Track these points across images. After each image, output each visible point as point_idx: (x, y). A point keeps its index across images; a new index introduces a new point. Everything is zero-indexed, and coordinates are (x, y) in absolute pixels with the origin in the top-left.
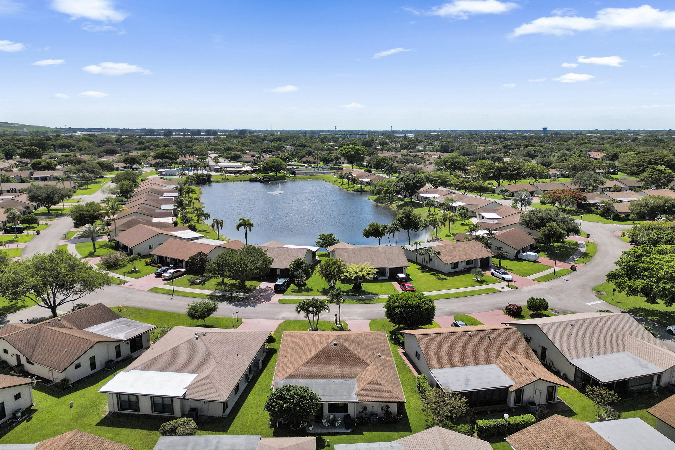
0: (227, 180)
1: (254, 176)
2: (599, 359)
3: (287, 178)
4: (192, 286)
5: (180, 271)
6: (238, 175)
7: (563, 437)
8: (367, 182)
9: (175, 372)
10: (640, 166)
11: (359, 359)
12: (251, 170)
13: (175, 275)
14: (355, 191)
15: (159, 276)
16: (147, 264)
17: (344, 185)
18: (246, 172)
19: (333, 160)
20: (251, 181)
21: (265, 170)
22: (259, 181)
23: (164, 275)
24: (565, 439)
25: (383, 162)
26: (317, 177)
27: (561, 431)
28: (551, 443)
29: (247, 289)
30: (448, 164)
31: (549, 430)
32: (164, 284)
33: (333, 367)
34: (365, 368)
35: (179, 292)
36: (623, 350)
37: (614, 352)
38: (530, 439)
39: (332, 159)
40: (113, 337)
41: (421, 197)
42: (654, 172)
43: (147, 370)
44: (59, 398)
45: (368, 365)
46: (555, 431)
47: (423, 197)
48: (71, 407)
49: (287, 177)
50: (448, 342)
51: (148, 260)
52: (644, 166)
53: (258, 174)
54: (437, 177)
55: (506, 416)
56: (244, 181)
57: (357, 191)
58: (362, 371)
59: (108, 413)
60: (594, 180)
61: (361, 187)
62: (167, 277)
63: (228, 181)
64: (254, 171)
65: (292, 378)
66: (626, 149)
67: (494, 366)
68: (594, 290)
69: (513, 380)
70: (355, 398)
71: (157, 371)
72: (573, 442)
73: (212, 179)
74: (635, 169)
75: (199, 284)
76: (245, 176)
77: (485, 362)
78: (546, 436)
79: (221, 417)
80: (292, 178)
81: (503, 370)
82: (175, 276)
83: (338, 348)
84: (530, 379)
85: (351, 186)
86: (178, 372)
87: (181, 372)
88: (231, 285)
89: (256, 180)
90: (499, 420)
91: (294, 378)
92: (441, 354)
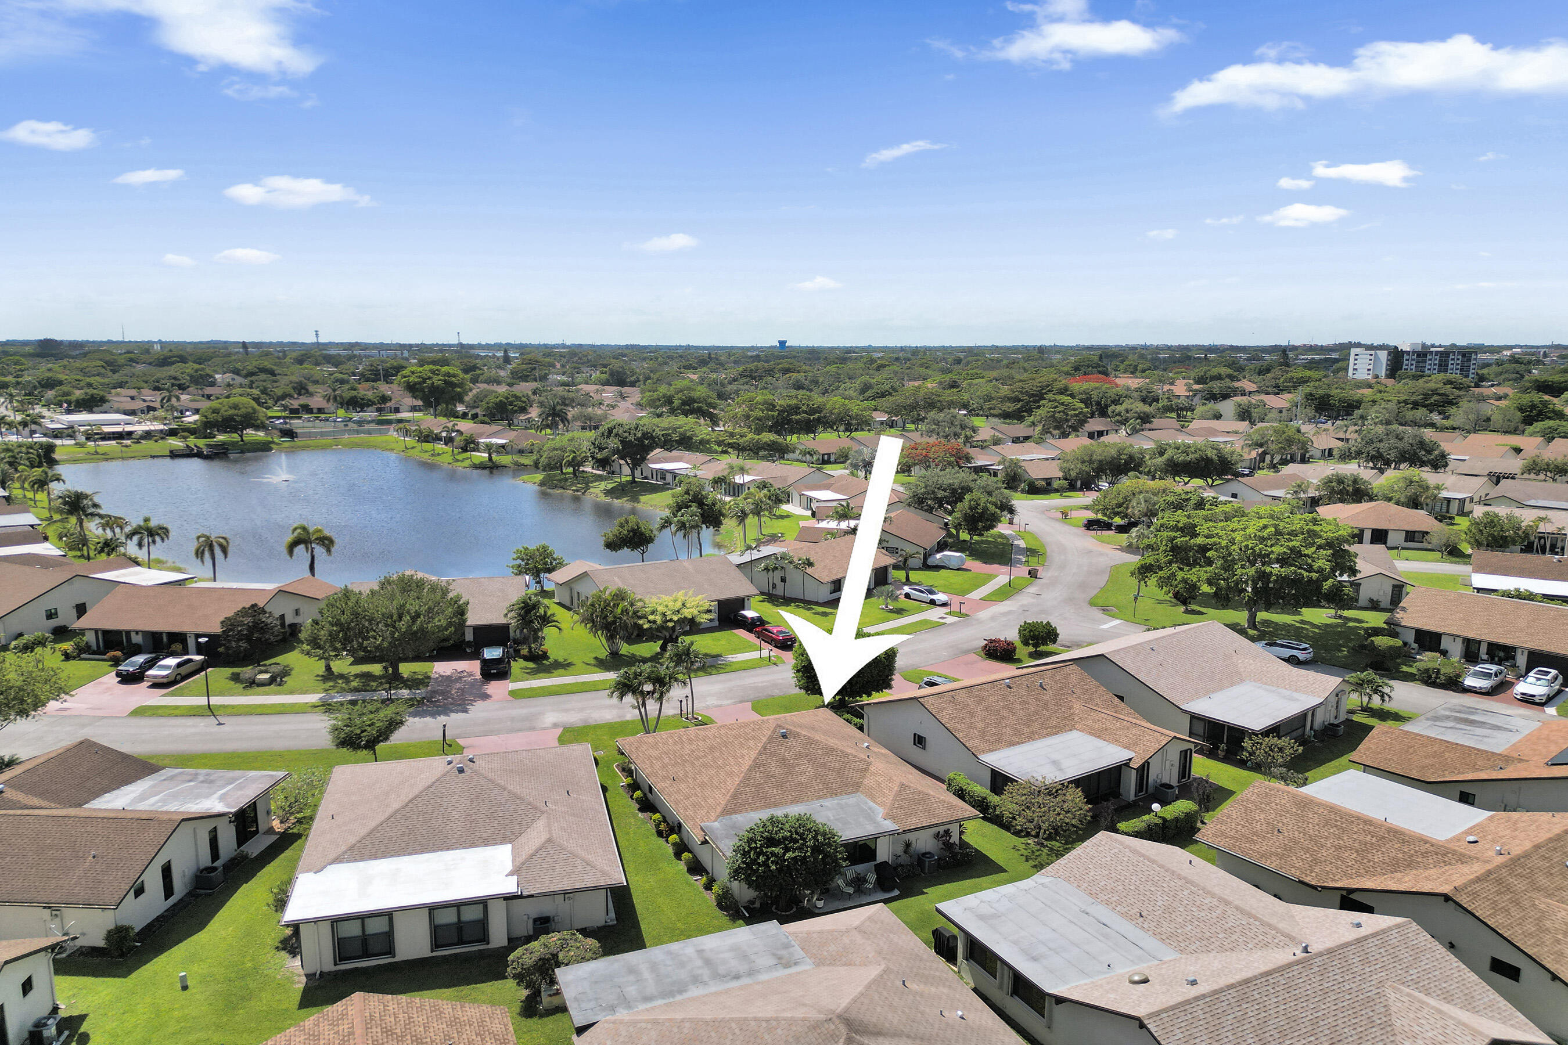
0: (107, 457)
1: (176, 443)
2: (1218, 697)
3: (272, 446)
4: (251, 691)
5: (190, 661)
6: (128, 442)
7: (1294, 810)
8: (503, 446)
9: (448, 849)
10: (1017, 400)
11: (847, 755)
12: (161, 431)
13: (184, 670)
14: (476, 467)
15: (128, 679)
16: (67, 657)
17: (439, 454)
18: (148, 435)
19: (373, 403)
20: (174, 455)
21: (205, 429)
22: (199, 455)
23: (150, 672)
24: (1299, 812)
25: (511, 403)
26: (352, 440)
27: (1283, 801)
28: (1280, 824)
29: (408, 680)
30: (676, 403)
31: (1263, 806)
32: (162, 696)
33: (802, 778)
34: (866, 770)
35: (224, 707)
36: (1242, 681)
37: (1232, 685)
38: (1240, 827)
39: (370, 400)
40: (193, 810)
41: (652, 470)
42: (1056, 407)
43: (370, 859)
44: (125, 975)
45: (869, 764)
46: (1273, 804)
47: (657, 470)
48: (185, 988)
49: (273, 442)
50: (979, 703)
51: (68, 646)
52: (1022, 400)
53: (185, 438)
54: (668, 429)
55: (1156, 807)
56: (153, 457)
57: (481, 466)
58: (863, 777)
59: (304, 979)
60: (961, 425)
61: (490, 459)
62: (164, 677)
63: (107, 460)
64: (173, 433)
65: (731, 814)
66: (967, 374)
67: (1075, 735)
68: (1092, 604)
69: (1128, 748)
70: (889, 826)
71: (399, 855)
72: (1316, 813)
73: (56, 456)
74: (1010, 407)
75: (270, 684)
76: (147, 445)
77: (1057, 730)
78: (1262, 816)
79: (604, 927)
80: (286, 445)
81: (1099, 737)
82: (183, 673)
83: (792, 741)
84: (1159, 742)
85: (460, 457)
86: (457, 848)
87: (464, 848)
88: (356, 676)
89: (189, 454)
90: (1146, 817)
91: (735, 813)
92: (980, 725)
